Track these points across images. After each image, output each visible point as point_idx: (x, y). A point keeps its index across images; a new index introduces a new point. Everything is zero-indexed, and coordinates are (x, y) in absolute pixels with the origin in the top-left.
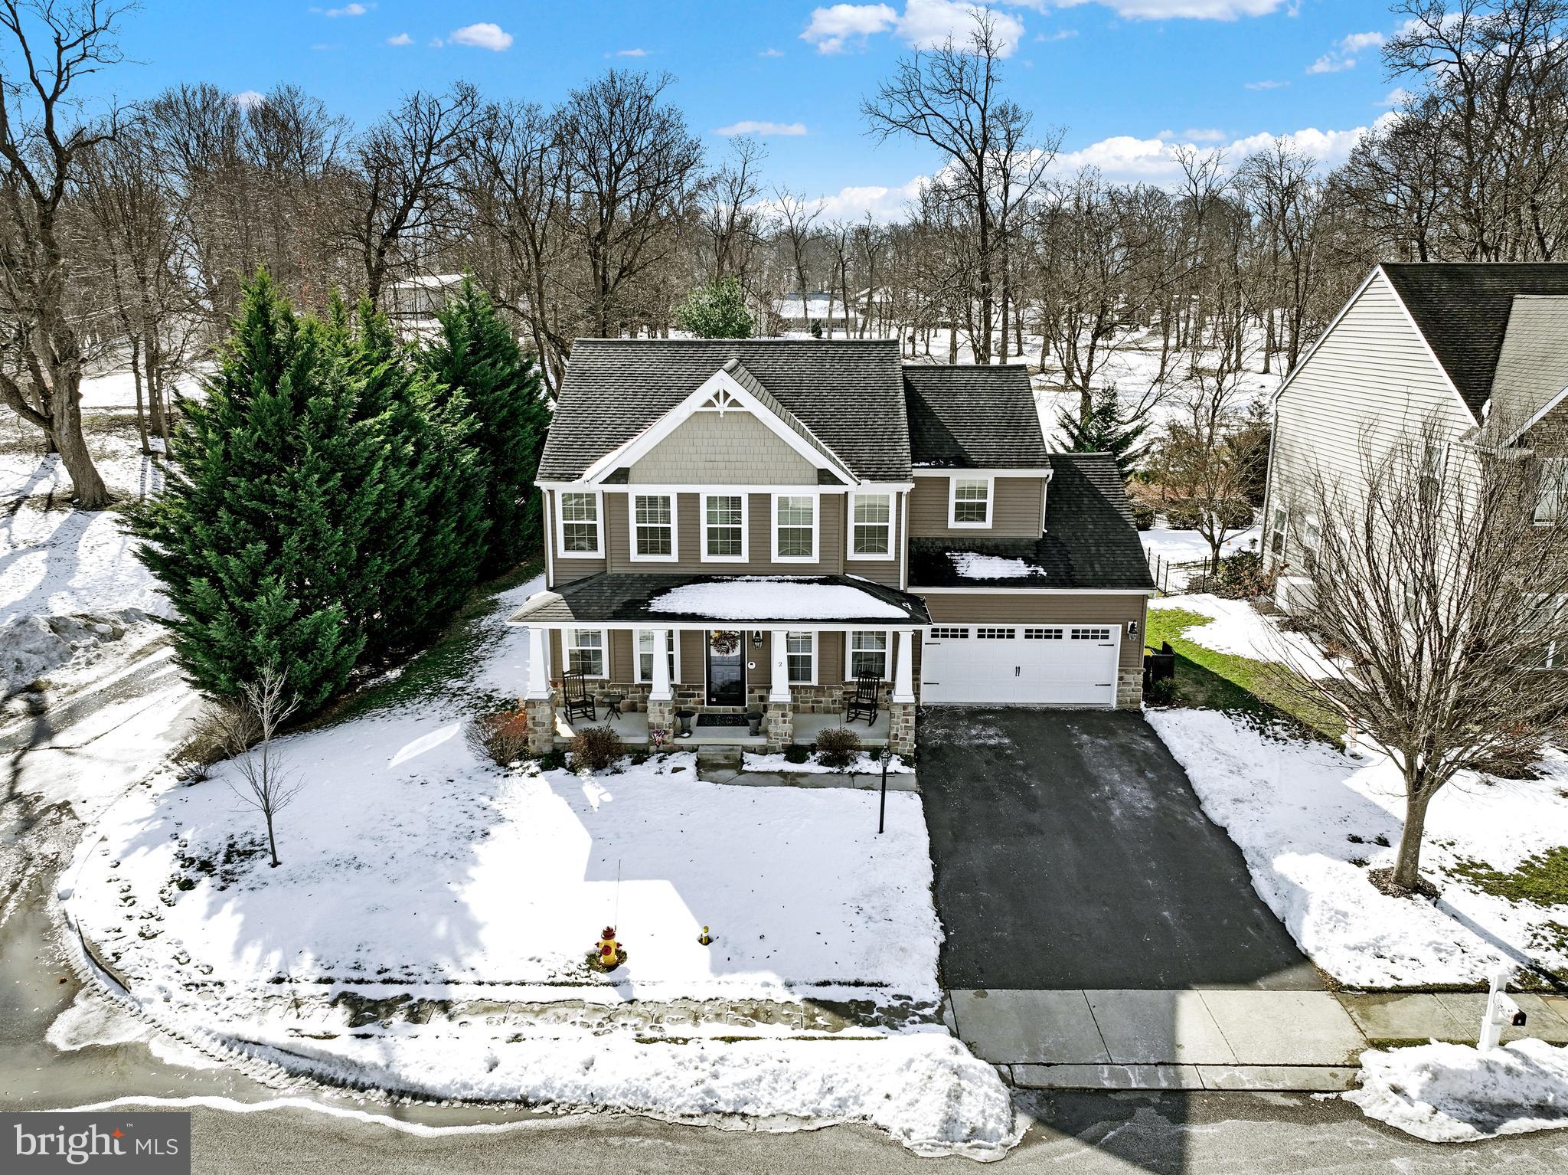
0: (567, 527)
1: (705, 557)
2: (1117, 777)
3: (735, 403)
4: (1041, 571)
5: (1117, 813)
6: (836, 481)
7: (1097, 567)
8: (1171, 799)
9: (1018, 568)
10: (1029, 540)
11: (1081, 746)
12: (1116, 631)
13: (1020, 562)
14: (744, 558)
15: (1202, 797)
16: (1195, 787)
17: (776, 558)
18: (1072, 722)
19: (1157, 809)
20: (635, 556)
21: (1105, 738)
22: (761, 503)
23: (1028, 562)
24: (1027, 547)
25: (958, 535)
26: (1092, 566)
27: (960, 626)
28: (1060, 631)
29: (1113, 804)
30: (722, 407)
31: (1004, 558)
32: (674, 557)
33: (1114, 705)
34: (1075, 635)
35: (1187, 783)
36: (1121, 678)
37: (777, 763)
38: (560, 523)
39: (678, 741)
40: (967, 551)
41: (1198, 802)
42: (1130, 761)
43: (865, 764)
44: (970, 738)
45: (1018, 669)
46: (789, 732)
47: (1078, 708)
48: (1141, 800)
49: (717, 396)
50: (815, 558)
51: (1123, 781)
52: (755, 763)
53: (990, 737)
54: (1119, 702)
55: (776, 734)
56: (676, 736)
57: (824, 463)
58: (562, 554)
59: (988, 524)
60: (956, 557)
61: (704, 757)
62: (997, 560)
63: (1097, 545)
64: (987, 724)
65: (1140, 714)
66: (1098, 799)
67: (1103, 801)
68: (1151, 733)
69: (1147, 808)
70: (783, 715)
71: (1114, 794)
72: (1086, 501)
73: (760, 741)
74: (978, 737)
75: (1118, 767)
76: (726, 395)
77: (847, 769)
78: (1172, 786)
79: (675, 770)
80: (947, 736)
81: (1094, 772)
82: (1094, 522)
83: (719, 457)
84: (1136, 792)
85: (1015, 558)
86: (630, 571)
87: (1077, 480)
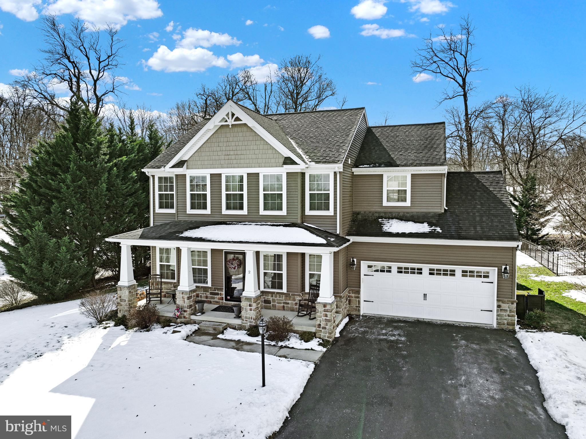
0: (161, 196)
1: (225, 212)
2: (475, 371)
3: (237, 119)
4: (439, 229)
5: (464, 398)
6: (293, 163)
7: (478, 228)
8: (518, 394)
9: (424, 228)
10: (435, 213)
11: (456, 347)
12: (493, 272)
13: (426, 224)
14: (245, 212)
15: (546, 396)
16: (543, 386)
17: (262, 212)
18: (458, 333)
19: (501, 400)
20: (189, 211)
21: (477, 344)
22: (254, 178)
23: (430, 224)
24: (432, 217)
25: (389, 210)
26: (475, 228)
27: (386, 264)
28: (454, 271)
29: (463, 390)
30: (231, 122)
31: (415, 222)
32: (208, 211)
33: (495, 326)
34: (464, 273)
35: (536, 383)
36: (499, 306)
37: (242, 336)
38: (157, 193)
39: (193, 317)
40: (392, 218)
41: (543, 399)
42: (491, 361)
43: (294, 342)
44: (379, 335)
45: (425, 295)
46: (254, 317)
47: (468, 325)
48: (489, 390)
49: (227, 115)
50: (284, 212)
51: (479, 374)
52: (231, 334)
53: (394, 335)
54: (498, 323)
55: (246, 317)
56: (194, 314)
57: (287, 153)
58: (158, 210)
59: (408, 203)
60: (385, 221)
61: (203, 328)
62: (410, 224)
63: (481, 216)
64: (396, 328)
65: (514, 332)
66: (452, 385)
67: (456, 388)
68: (518, 345)
69: (492, 398)
70: (250, 305)
71: (468, 383)
72: (478, 193)
73: (238, 322)
74: (385, 334)
75: (479, 364)
76: (233, 115)
77: (280, 344)
78: (521, 383)
79: (174, 332)
80: (364, 332)
81: (458, 365)
82: (482, 204)
83: (232, 153)
84: (487, 384)
85: (423, 223)
86: (187, 219)
87: (475, 184)
